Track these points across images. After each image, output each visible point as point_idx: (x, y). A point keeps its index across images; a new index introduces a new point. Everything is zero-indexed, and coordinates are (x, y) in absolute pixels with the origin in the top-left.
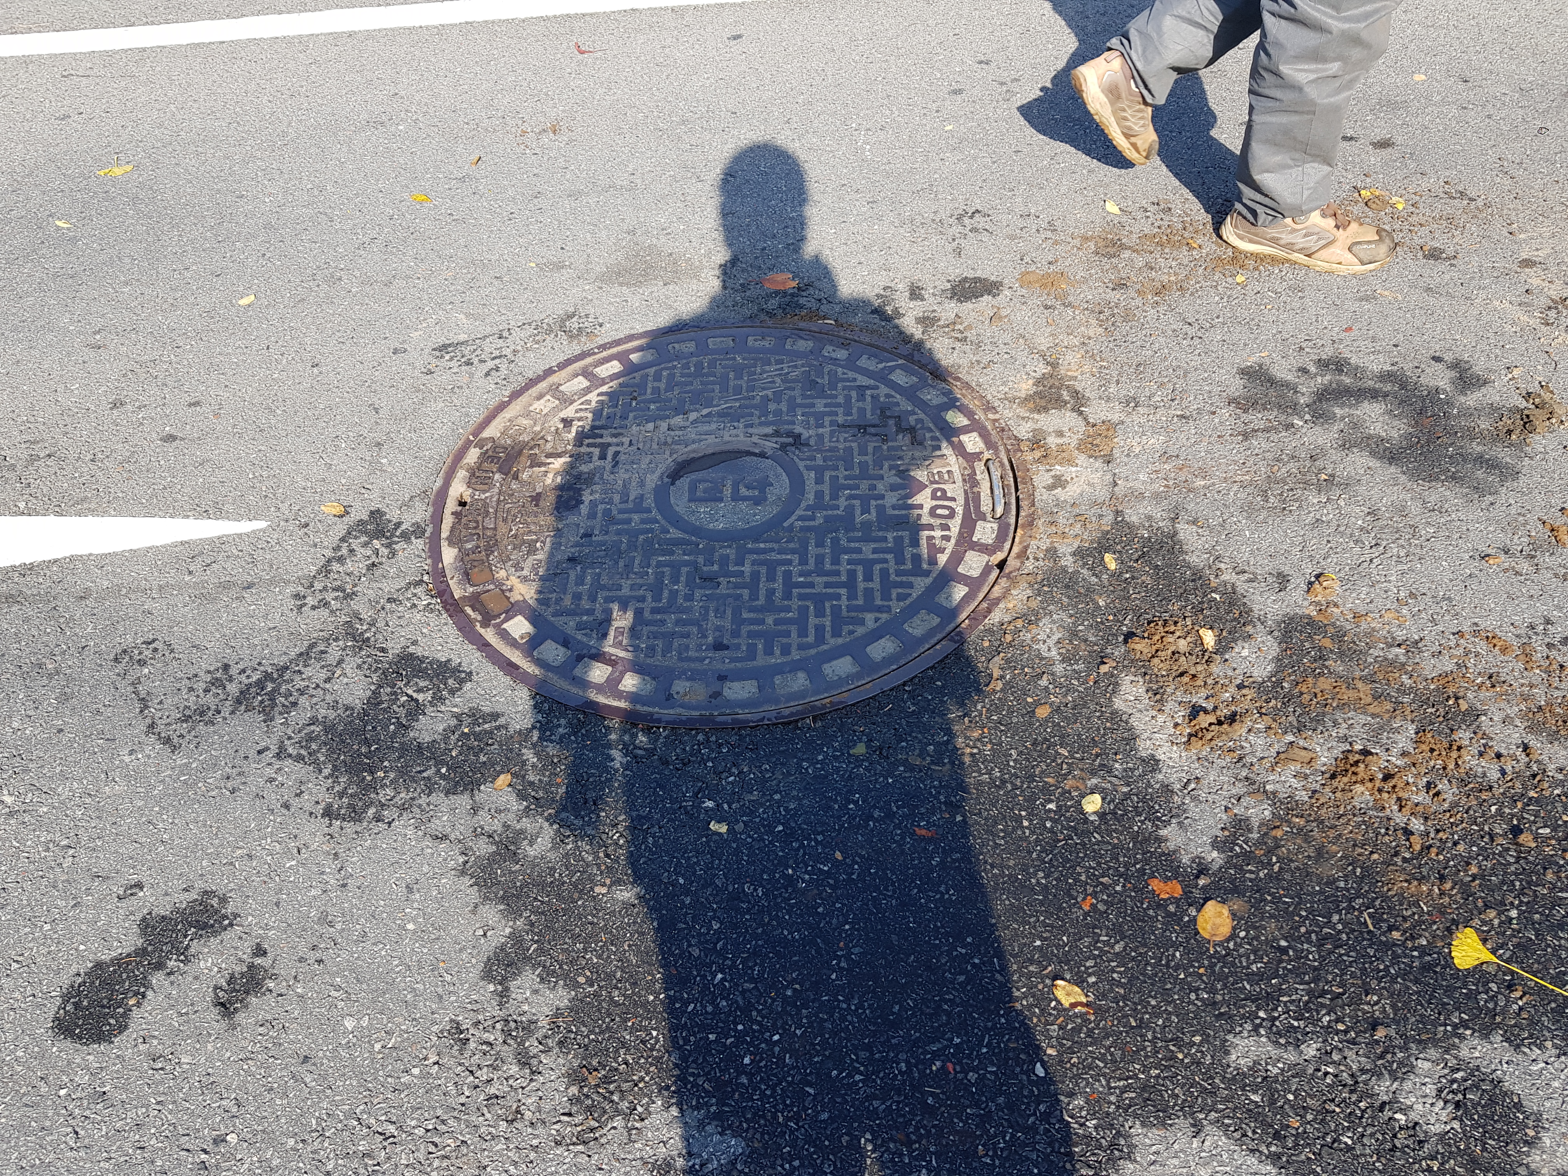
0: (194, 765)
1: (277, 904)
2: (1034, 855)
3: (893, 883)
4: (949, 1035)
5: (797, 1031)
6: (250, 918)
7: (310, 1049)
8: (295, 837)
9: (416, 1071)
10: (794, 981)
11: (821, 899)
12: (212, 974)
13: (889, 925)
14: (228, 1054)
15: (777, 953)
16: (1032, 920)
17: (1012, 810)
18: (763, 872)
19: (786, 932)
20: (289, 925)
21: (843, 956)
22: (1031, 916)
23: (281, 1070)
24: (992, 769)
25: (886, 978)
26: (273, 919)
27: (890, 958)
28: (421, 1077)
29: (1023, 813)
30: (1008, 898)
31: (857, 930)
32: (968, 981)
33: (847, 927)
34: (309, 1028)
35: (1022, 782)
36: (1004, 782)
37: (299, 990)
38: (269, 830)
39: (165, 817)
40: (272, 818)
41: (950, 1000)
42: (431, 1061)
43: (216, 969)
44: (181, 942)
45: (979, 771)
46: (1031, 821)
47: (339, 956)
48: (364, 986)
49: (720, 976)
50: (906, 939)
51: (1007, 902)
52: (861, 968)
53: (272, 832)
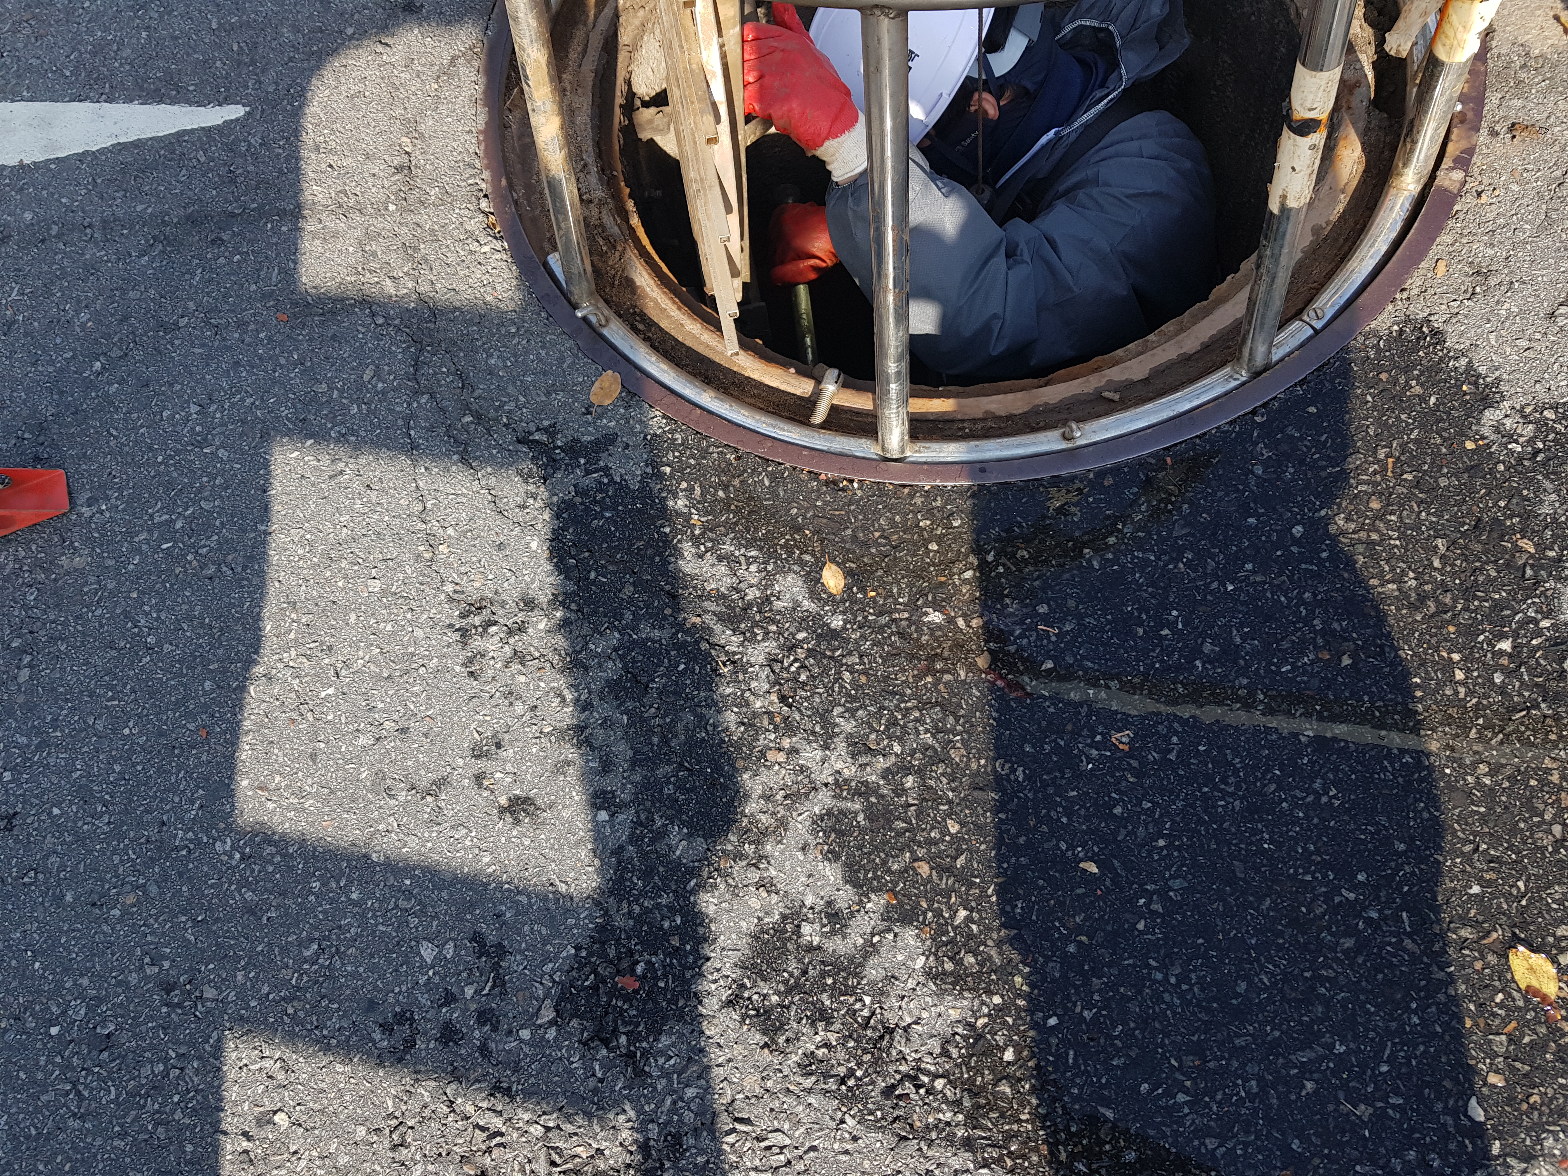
0: (179, 525)
1: (313, 757)
2: (1473, 733)
3: (1236, 772)
4: (1327, 1039)
5: (1086, 1013)
6: (278, 778)
7: (376, 988)
8: (330, 648)
9: (525, 1034)
11: (1118, 791)
12: (234, 863)
13: (1229, 844)
14: (265, 989)
15: (1049, 880)
16: (1468, 848)
17: (1437, 649)
18: (1025, 741)
19: (1063, 846)
20: (332, 792)
21: (1154, 892)
22: (1465, 842)
23: (340, 1018)
24: (1403, 573)
25: (1226, 933)
26: (310, 781)
27: (1231, 900)
28: (531, 1043)
29: (1456, 657)
30: (1426, 808)
31: (1179, 849)
32: (1358, 950)
33: (1161, 843)
34: (372, 956)
35: (1455, 600)
36: (1423, 598)
37: (354, 896)
38: (292, 636)
39: (147, 608)
40: (294, 616)
42: (546, 1019)
43: (238, 856)
44: (187, 811)
45: (1381, 575)
46: (1469, 671)
47: (405, 845)
48: (444, 895)
49: (962, 913)
50: (1257, 870)
51: (1426, 815)
52: (1184, 916)
53: (296, 640)
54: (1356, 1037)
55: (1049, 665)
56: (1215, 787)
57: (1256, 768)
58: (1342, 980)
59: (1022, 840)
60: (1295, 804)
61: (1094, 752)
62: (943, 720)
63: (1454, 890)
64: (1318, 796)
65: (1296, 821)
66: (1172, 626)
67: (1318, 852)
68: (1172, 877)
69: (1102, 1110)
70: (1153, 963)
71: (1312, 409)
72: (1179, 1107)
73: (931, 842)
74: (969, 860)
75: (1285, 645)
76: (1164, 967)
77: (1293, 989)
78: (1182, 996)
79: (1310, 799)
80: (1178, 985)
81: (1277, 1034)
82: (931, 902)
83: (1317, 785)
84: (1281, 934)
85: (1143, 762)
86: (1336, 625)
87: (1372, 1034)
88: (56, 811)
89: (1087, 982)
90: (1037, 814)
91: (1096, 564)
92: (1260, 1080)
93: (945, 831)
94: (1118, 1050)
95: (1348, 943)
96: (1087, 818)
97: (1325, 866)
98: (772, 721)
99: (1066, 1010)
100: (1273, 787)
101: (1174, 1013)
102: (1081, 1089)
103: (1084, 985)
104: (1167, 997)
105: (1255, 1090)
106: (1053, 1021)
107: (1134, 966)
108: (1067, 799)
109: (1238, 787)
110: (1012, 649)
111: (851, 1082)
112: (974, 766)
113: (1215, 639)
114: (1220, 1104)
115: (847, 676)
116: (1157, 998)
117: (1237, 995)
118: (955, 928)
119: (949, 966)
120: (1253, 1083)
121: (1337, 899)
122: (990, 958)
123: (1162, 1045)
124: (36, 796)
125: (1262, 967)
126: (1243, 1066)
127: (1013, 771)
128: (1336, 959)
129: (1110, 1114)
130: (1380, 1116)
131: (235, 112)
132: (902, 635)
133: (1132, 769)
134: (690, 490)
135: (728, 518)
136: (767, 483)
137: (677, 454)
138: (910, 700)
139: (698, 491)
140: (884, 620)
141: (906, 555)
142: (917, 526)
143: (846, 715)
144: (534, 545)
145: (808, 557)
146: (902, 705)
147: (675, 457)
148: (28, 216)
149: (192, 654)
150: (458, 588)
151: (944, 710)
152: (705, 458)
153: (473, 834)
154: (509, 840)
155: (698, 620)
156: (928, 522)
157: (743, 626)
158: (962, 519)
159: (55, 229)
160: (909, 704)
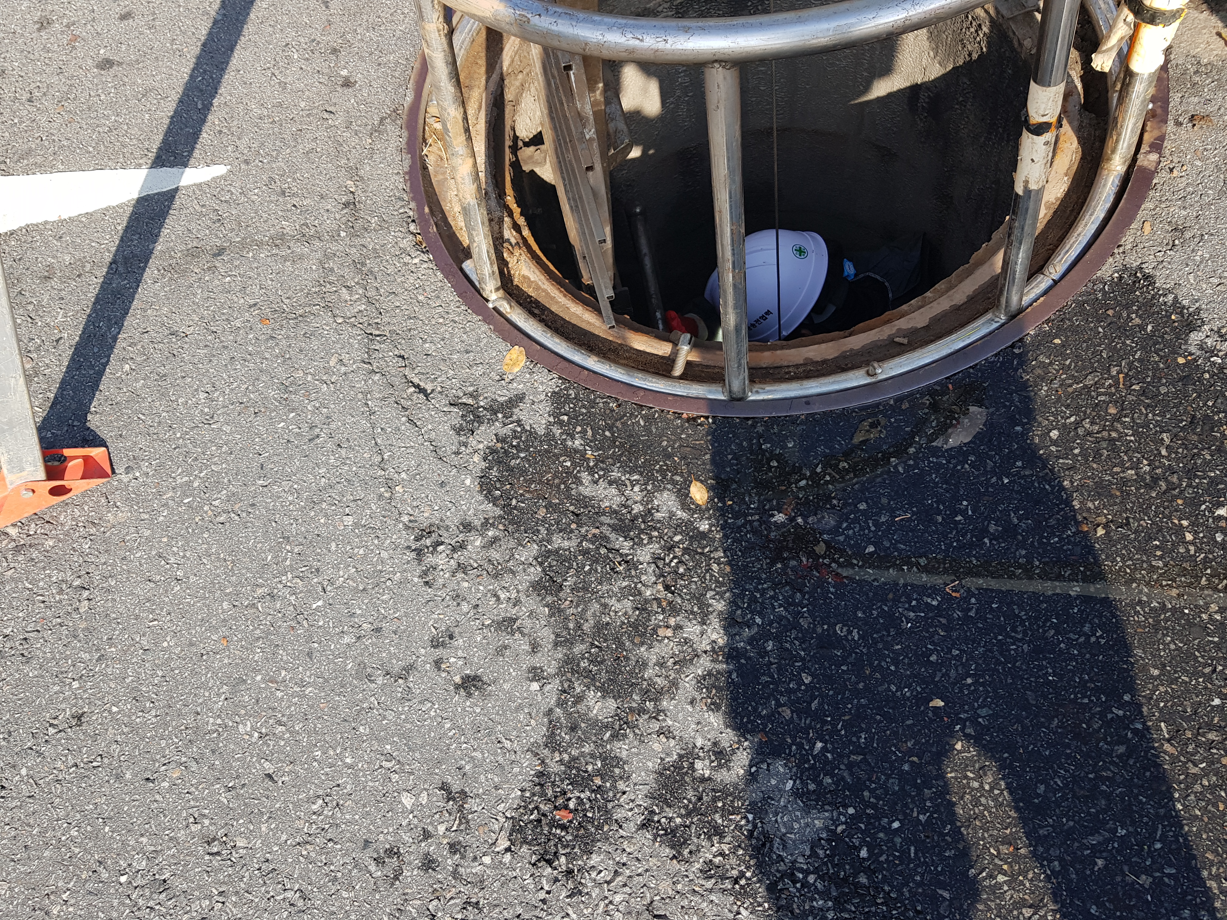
0: (196, 484)
1: (310, 655)
2: (1204, 581)
3: (1022, 622)
4: (1111, 824)
5: (921, 817)
6: (283, 673)
7: (369, 831)
8: (318, 570)
9: (487, 860)
10: (910, 752)
11: (933, 643)
12: (254, 740)
13: (1022, 679)
14: (284, 837)
15: (884, 715)
16: (1207, 670)
17: (1170, 518)
18: (857, 609)
19: (893, 688)
20: (326, 681)
21: (967, 719)
22: (1205, 665)
23: (343, 856)
24: (1139, 462)
25: (1025, 748)
26: (308, 673)
27: (1027, 721)
28: (493, 867)
29: (1185, 523)
30: (1173, 641)
31: (983, 684)
32: (1129, 754)
33: (969, 681)
34: (364, 806)
35: (1180, 479)
36: (1155, 480)
37: (348, 760)
38: (288, 563)
39: (175, 549)
40: (288, 547)
41: (1108, 778)
42: (502, 847)
43: (256, 735)
44: (216, 703)
45: (1122, 464)
46: (1196, 533)
47: (385, 718)
48: (417, 755)
49: (819, 745)
50: (1045, 697)
51: (1172, 647)
52: (992, 736)
53: (291, 565)
54: (1133, 823)
55: (871, 549)
56: (1008, 636)
57: (1037, 618)
58: (1118, 779)
59: (861, 686)
60: (1070, 644)
61: (912, 614)
62: (793, 596)
63: (1200, 703)
64: (1088, 637)
65: (1073, 658)
66: (964, 513)
67: (1091, 680)
68: (980, 707)
69: (940, 892)
70: (971, 775)
71: (1058, 341)
72: (999, 886)
73: (790, 691)
74: (821, 704)
75: (1052, 522)
76: (979, 777)
77: (1082, 788)
78: (995, 799)
79: (1082, 639)
80: (992, 789)
81: (1071, 823)
82: (794, 738)
83: (1087, 628)
84: (1068, 746)
85: (950, 619)
86: (1090, 505)
87: (1145, 819)
88: (115, 709)
89: (920, 792)
90: (871, 665)
91: (901, 469)
92: (1061, 860)
93: (800, 682)
94: (948, 844)
95: (1121, 749)
96: (910, 665)
97: (1097, 691)
98: (660, 605)
99: (905, 815)
100: (1052, 632)
101: (990, 813)
102: (922, 876)
103: (918, 795)
104: (983, 800)
105: (1058, 868)
106: (896, 825)
107: (956, 778)
108: (893, 652)
109: (1025, 633)
110: (841, 538)
111: (743, 882)
112: (819, 630)
113: (997, 522)
114: (1031, 881)
115: (715, 567)
116: (976, 802)
117: (1038, 796)
118: (814, 757)
119: (812, 787)
120: (1056, 863)
121: (1109, 716)
122: (843, 778)
123: (983, 839)
124: (99, 699)
125: (1056, 773)
126: (1047, 850)
127: (850, 632)
128: (1112, 763)
129: (946, 895)
130: (1158, 883)
131: (220, 170)
132: (754, 532)
133: (942, 626)
134: (584, 432)
135: (614, 452)
136: (642, 423)
137: (571, 406)
138: (765, 583)
139: (590, 433)
140: (740, 522)
141: (753, 471)
142: (760, 448)
143: (717, 597)
144: (468, 482)
145: (678, 478)
146: (760, 587)
147: (570, 408)
148: (67, 258)
149: (212, 583)
150: (412, 518)
151: (793, 588)
152: (593, 407)
153: (436, 706)
154: (464, 709)
155: (597, 531)
156: (769, 445)
157: (632, 533)
158: (795, 441)
159: (88, 267)
160: (765, 586)
